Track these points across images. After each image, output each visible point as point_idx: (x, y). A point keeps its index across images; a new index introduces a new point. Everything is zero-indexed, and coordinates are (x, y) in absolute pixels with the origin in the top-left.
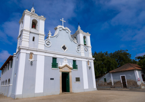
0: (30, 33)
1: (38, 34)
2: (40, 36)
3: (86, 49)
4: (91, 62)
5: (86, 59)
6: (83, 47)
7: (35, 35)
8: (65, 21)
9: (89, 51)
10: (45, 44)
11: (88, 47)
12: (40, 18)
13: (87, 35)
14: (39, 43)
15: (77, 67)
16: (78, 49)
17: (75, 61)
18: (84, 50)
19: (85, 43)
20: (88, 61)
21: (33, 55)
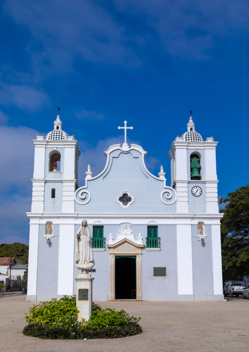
1: (61, 182)
2: (64, 184)
3: (195, 190)
4: (211, 225)
5: (193, 218)
6: (186, 185)
7: (56, 183)
8: (132, 128)
9: (208, 195)
10: (76, 200)
11: (205, 182)
12: (64, 143)
13: (203, 148)
14: (64, 199)
15: (160, 243)
16: (167, 194)
17: (155, 227)
18: (186, 194)
19: (196, 174)
20: (200, 225)
21: (52, 226)
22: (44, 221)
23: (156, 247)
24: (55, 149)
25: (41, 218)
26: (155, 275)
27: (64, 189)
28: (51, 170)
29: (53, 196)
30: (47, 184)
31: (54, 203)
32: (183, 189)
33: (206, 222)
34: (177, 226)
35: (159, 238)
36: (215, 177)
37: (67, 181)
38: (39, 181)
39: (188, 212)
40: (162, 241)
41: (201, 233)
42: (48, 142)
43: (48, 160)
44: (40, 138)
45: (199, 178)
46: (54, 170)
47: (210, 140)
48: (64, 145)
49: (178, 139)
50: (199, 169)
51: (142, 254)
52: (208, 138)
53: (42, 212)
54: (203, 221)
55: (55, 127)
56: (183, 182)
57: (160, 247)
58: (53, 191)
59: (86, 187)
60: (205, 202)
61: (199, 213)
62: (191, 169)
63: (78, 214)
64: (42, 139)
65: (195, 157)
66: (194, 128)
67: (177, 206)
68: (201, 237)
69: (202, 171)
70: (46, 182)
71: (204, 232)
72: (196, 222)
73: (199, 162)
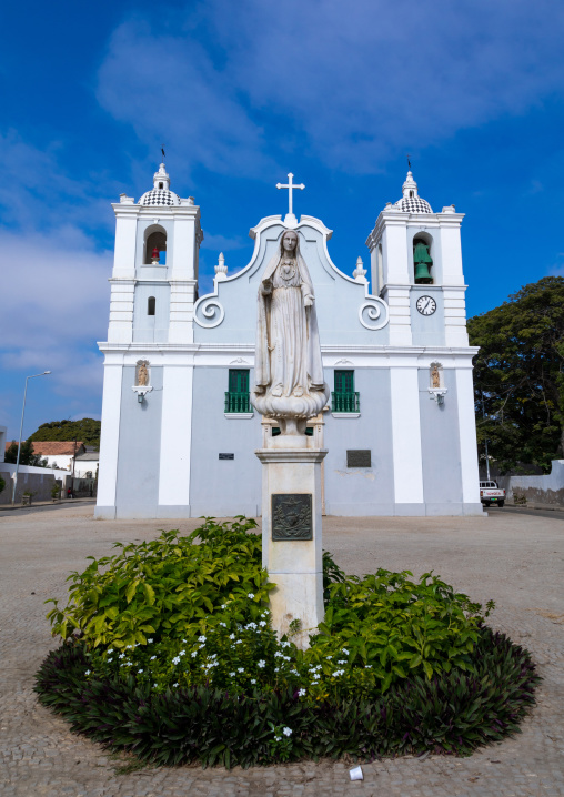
0: (136, 286)
1: (168, 284)
2: (173, 289)
3: (423, 304)
5: (420, 356)
6: (407, 293)
7: (157, 287)
8: (302, 186)
9: (447, 312)
10: (196, 320)
11: (441, 289)
12: (174, 212)
13: (437, 225)
14: (173, 316)
15: (358, 403)
16: (370, 310)
17: (349, 373)
18: (407, 311)
19: (423, 274)
20: (435, 368)
21: (150, 370)
22: (133, 360)
23: (351, 410)
24: (156, 222)
25: (126, 353)
26: (349, 465)
27: (173, 298)
28: (148, 261)
29: (151, 311)
30: (139, 288)
31: (153, 325)
32: (400, 302)
33: (446, 363)
34: (392, 370)
35: (357, 394)
36: (460, 280)
37: (177, 283)
38: (124, 282)
39: (410, 345)
40: (362, 400)
41: (436, 384)
42: (142, 208)
43: (142, 242)
44: (126, 201)
45: (429, 280)
46: (154, 263)
47: (449, 210)
48: (174, 215)
49: (389, 208)
50: (430, 264)
51: (323, 424)
52: (445, 208)
53: (130, 342)
54: (440, 361)
55: (156, 185)
56: (400, 287)
57: (358, 411)
58: (152, 302)
59: (215, 294)
60: (442, 327)
61: (432, 346)
62: (416, 264)
63: (200, 347)
64: (132, 204)
65: (421, 241)
66: (415, 191)
67: (391, 331)
68: (438, 391)
69: (434, 268)
70: (137, 284)
71: (441, 382)
72: (426, 363)
73: (428, 253)
